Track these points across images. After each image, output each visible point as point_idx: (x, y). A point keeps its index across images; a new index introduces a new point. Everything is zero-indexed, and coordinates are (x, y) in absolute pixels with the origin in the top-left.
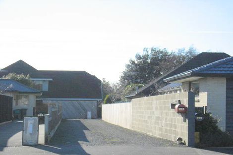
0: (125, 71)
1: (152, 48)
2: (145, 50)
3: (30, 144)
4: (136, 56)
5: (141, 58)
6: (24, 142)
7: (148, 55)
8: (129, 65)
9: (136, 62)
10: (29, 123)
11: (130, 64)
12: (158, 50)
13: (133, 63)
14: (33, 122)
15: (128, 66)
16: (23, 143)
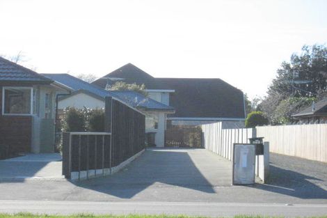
0: (276, 78)
1: (314, 46)
2: (305, 48)
3: (243, 183)
4: (292, 58)
5: (299, 60)
6: (235, 179)
7: (309, 56)
8: (281, 70)
9: (292, 66)
10: (242, 152)
11: (282, 68)
12: (323, 48)
13: (287, 66)
14: (247, 152)
15: (280, 72)
16: (233, 181)
